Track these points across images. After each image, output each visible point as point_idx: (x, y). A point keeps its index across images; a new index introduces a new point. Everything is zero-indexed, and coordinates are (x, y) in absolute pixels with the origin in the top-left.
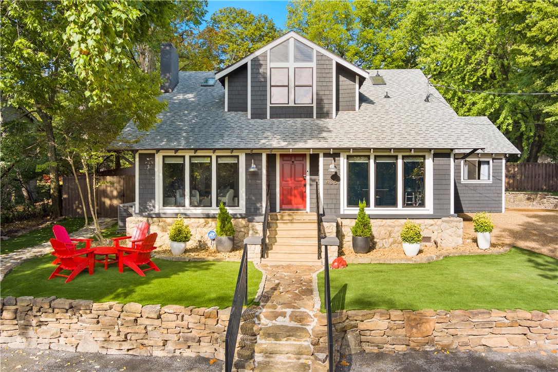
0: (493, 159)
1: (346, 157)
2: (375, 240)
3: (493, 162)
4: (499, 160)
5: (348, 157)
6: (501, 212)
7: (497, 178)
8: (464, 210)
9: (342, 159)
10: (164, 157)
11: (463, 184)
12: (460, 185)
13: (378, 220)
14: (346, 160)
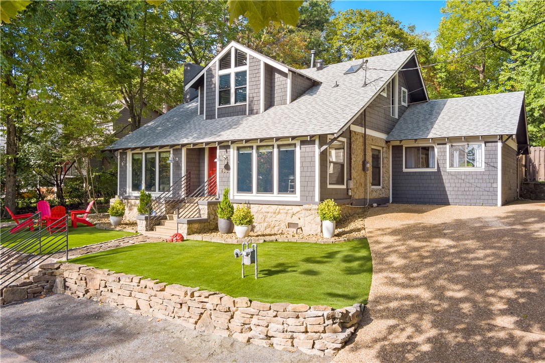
0: (486, 143)
1: (236, 148)
2: (254, 224)
3: (486, 146)
4: (493, 144)
5: (238, 149)
6: (496, 205)
7: (491, 165)
8: (450, 201)
9: (231, 150)
10: (133, 154)
11: (448, 173)
12: (445, 173)
13: (256, 205)
14: (236, 152)
